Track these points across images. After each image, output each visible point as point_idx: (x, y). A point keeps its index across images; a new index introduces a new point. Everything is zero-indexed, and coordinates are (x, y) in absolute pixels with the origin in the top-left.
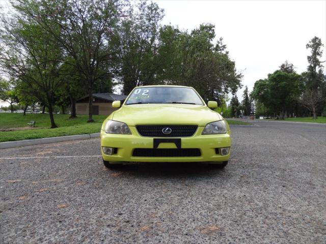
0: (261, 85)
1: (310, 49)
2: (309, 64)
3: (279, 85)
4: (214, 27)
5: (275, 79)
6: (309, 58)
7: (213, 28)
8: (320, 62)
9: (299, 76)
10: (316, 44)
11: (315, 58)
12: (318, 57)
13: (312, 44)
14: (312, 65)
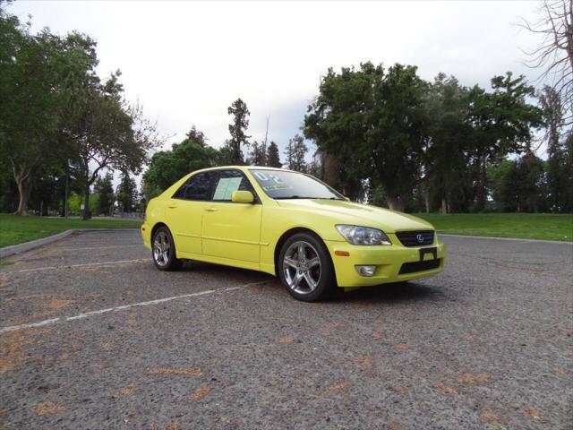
0: (164, 161)
1: (233, 116)
2: (231, 138)
3: (190, 165)
4: (95, 44)
5: (184, 153)
6: (231, 127)
7: (93, 47)
8: (245, 137)
9: (217, 153)
10: (239, 110)
11: (239, 130)
12: (242, 129)
13: (235, 108)
14: (236, 140)
